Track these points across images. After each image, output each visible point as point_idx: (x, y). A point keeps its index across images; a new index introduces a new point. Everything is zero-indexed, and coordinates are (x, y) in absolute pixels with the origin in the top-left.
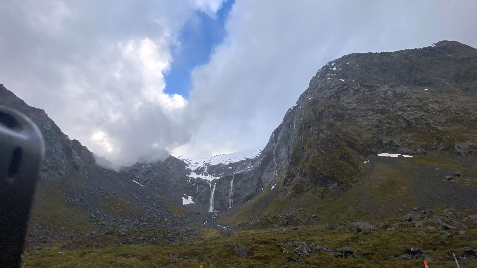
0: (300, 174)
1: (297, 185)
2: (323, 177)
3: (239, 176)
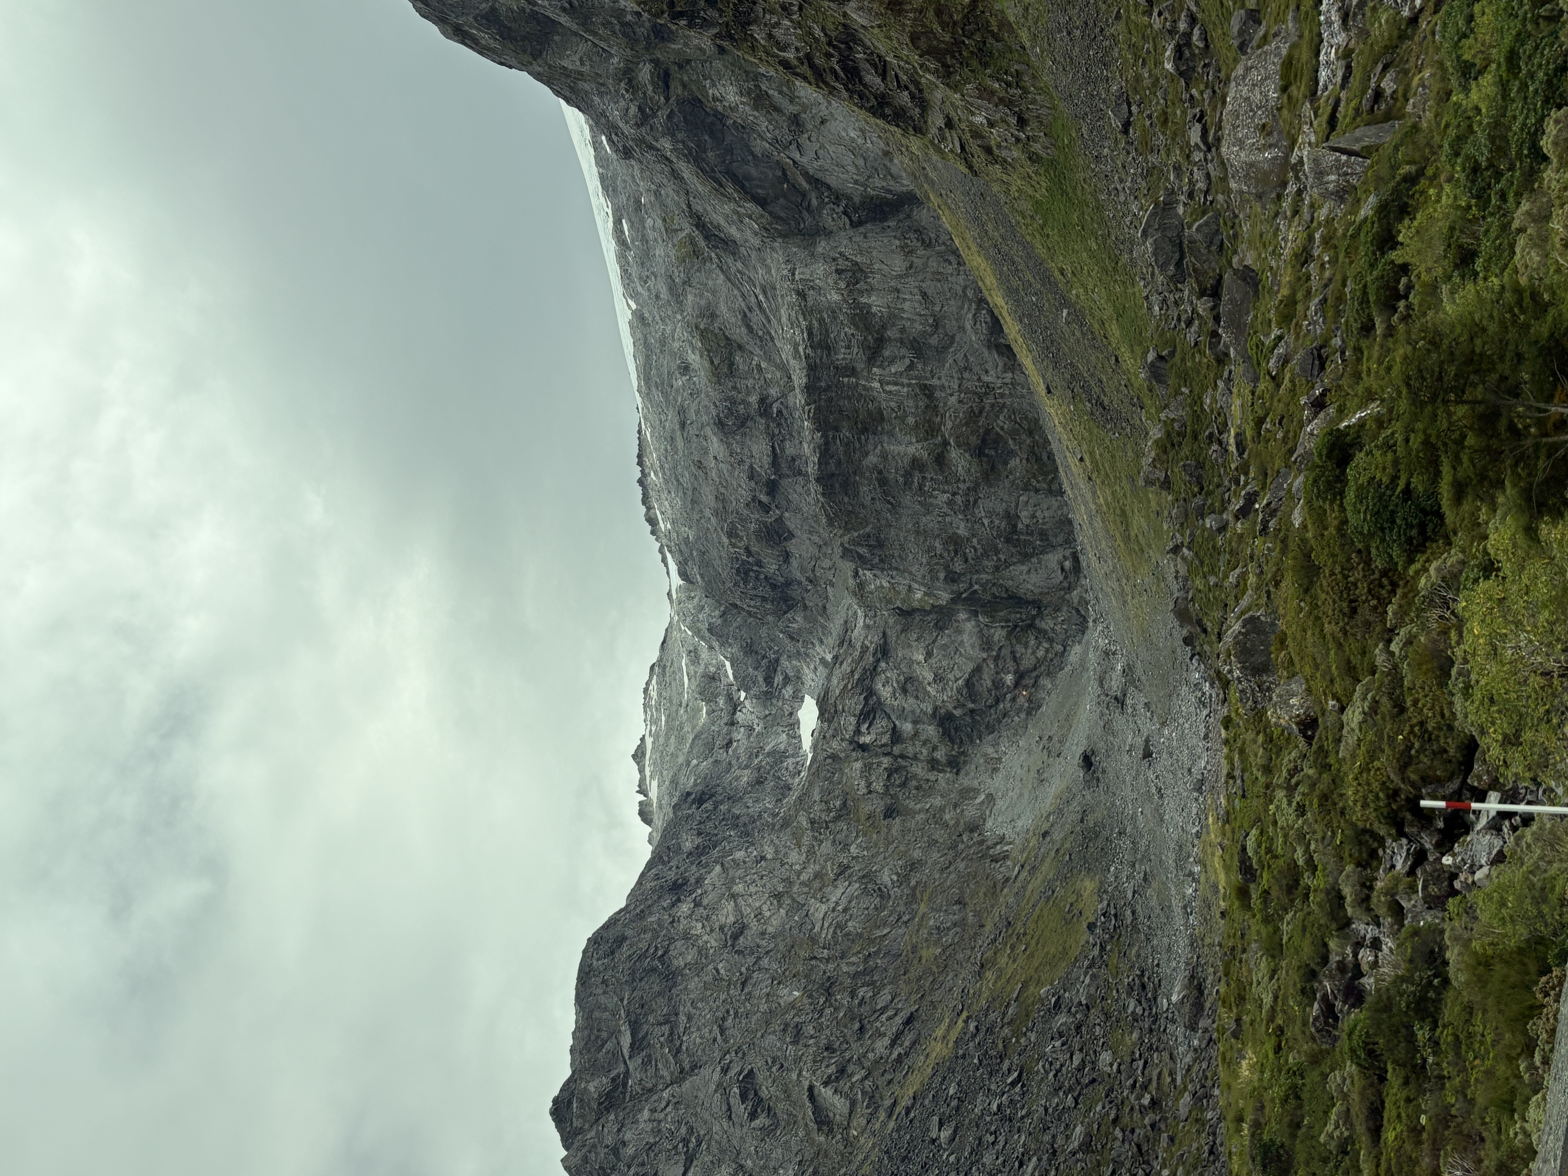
3: (823, 384)
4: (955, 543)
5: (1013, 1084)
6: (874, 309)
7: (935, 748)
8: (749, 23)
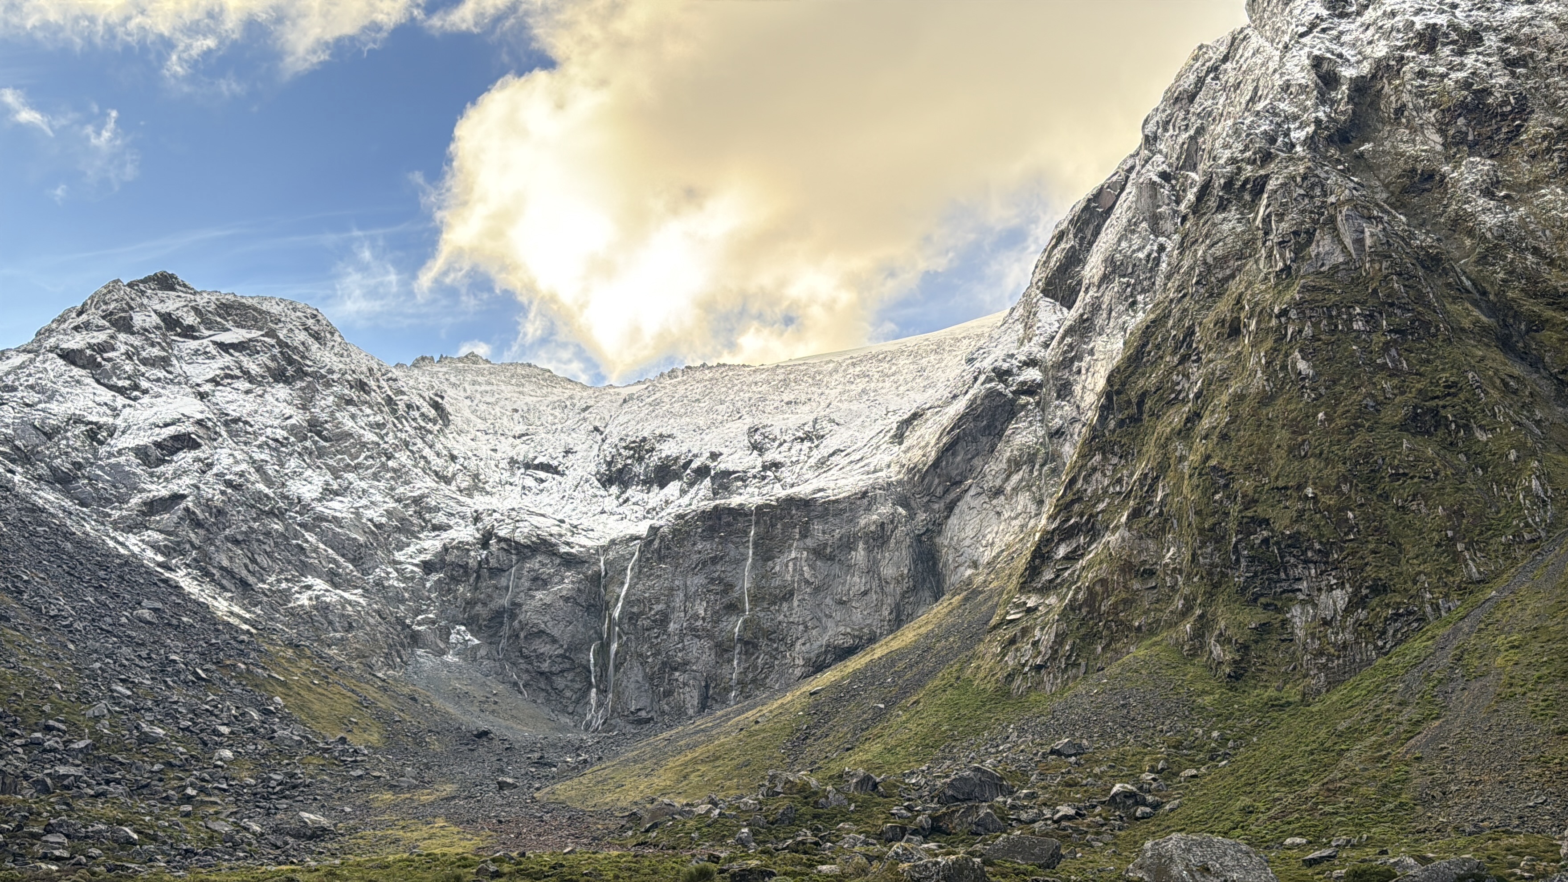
3: (794, 512)
4: (663, 620)
5: (195, 673)
6: (853, 553)
7: (485, 604)
8: (1104, 454)
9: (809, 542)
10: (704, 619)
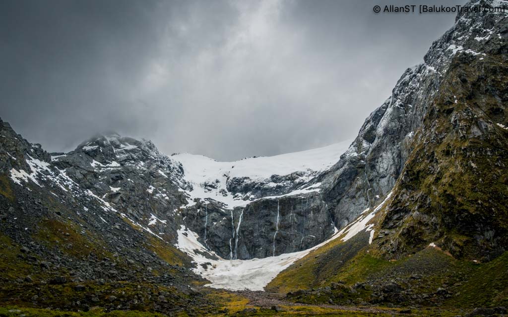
0: (420, 207)
1: (411, 229)
2: (466, 216)
3: (291, 202)
6: (309, 214)
9: (296, 211)
10: (264, 233)
